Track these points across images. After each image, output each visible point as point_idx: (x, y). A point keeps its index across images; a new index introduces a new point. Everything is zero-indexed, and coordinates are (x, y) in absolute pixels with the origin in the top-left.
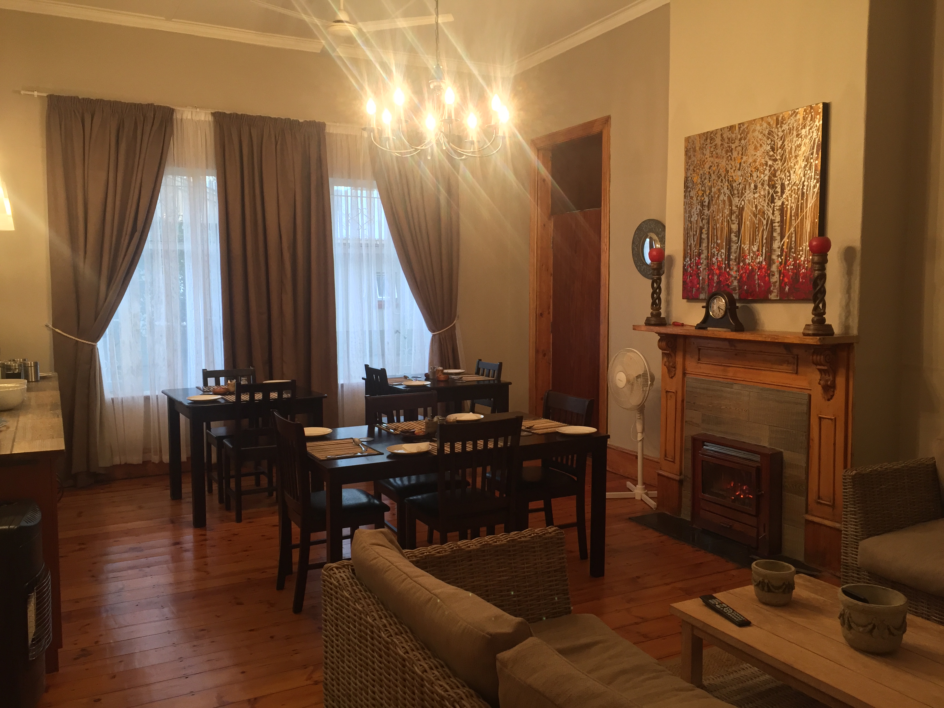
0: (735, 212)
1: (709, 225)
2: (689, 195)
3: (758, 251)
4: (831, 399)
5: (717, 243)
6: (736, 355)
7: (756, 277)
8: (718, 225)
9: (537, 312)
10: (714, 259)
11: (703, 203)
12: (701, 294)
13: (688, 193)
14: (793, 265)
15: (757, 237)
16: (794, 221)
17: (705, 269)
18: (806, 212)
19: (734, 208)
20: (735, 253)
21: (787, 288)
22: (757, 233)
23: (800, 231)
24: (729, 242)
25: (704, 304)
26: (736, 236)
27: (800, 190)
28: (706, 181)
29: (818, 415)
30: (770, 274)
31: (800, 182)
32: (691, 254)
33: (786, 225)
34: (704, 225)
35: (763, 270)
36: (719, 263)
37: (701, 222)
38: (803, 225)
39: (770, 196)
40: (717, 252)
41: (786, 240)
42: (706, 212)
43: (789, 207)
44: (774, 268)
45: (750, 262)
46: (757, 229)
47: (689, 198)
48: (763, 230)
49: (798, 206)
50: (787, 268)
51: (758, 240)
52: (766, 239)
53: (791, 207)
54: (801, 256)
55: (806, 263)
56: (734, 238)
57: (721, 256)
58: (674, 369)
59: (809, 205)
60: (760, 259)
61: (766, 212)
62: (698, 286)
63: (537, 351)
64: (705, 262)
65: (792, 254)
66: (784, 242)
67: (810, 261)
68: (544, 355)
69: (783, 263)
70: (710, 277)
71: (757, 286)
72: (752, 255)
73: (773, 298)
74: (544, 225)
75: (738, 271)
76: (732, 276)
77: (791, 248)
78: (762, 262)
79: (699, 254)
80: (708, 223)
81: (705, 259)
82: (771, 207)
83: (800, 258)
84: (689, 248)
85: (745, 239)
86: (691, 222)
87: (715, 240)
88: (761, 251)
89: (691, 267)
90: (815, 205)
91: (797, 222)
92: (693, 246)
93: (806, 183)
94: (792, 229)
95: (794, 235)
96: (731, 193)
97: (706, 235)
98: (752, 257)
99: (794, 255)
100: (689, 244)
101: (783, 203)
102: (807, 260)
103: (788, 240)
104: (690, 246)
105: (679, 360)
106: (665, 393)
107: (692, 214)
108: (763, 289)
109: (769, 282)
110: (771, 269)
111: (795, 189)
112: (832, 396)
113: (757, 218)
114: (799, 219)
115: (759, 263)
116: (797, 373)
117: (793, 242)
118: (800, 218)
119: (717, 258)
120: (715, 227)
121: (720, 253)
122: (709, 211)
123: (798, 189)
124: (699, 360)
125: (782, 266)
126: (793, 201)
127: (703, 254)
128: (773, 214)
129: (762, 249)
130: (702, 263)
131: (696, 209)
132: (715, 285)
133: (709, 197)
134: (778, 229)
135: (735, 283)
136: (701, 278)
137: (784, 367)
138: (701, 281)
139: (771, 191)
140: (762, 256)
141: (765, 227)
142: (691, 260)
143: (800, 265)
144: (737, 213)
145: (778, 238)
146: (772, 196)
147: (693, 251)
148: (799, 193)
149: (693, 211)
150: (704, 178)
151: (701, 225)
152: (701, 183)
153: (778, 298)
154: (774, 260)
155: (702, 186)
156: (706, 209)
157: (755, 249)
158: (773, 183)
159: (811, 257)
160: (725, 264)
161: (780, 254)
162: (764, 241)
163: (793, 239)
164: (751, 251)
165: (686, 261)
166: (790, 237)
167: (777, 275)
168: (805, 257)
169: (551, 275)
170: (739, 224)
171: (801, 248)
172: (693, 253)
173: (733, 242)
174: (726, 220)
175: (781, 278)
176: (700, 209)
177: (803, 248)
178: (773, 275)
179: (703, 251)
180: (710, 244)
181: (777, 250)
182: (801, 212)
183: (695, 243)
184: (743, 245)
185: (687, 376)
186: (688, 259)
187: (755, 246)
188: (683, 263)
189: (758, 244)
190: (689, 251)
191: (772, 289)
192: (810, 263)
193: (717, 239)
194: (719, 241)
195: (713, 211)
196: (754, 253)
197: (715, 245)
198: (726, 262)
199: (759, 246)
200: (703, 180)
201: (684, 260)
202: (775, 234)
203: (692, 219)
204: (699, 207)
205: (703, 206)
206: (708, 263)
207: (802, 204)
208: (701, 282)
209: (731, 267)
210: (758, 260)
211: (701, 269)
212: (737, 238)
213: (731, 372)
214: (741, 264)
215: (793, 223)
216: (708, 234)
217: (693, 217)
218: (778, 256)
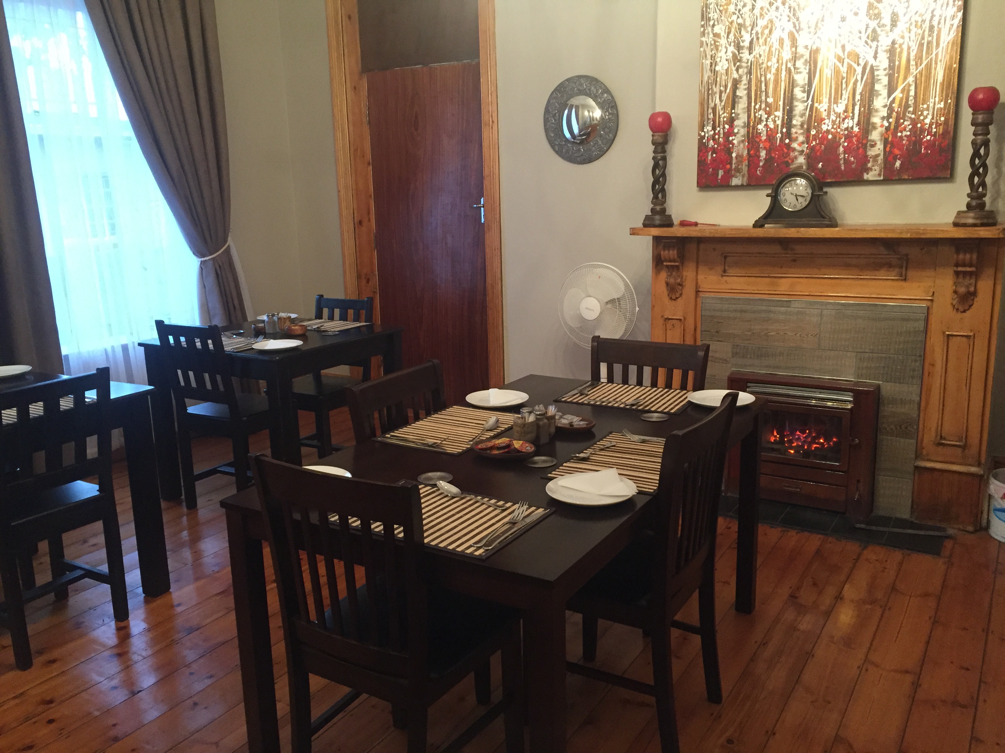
0: (802, 56)
1: (750, 74)
2: (713, 30)
3: (846, 111)
4: (968, 309)
5: (766, 102)
6: (794, 261)
7: (841, 149)
8: (769, 76)
9: (355, 221)
10: (760, 127)
11: (739, 43)
12: (734, 179)
13: (710, 29)
14: (910, 130)
15: (844, 92)
16: (914, 67)
17: (743, 141)
18: (937, 55)
19: (801, 50)
20: (802, 115)
21: (898, 164)
22: (844, 86)
23: (926, 81)
24: (790, 100)
26: (804, 92)
27: (927, 22)
28: (746, 10)
29: (944, 333)
30: (866, 144)
31: (927, 9)
32: (714, 121)
33: (898, 72)
34: (741, 77)
35: (854, 140)
36: (769, 133)
37: (735, 72)
38: (930, 73)
39: (870, 31)
40: (766, 116)
41: (898, 94)
42: (745, 55)
43: (905, 47)
44: (875, 136)
45: (830, 128)
46: (844, 81)
47: (711, 35)
48: (856, 81)
49: (921, 45)
50: (899, 134)
51: (845, 96)
52: (861, 94)
53: (909, 48)
54: (926, 117)
55: (934, 126)
56: (800, 95)
57: (775, 121)
58: (680, 287)
59: (943, 44)
60: (849, 123)
61: (861, 55)
62: (728, 166)
63: (359, 277)
64: (743, 131)
65: (910, 115)
66: (894, 99)
67: (940, 124)
68: (368, 281)
69: (892, 127)
70: (752, 152)
71: (842, 162)
72: (833, 117)
73: (871, 178)
74: (355, 88)
75: (808, 141)
76: (794, 150)
77: (907, 106)
78: (852, 128)
79: (731, 121)
81: (744, 127)
82: (871, 47)
83: (923, 120)
84: (710, 111)
85: (821, 94)
86: (715, 72)
87: (763, 98)
88: (850, 111)
89: (714, 139)
90: (953, 43)
91: (920, 68)
92: (719, 108)
93: (937, 13)
94: (911, 79)
95: (913, 88)
96: (795, 26)
97: (746, 92)
98: (834, 122)
99: (913, 116)
100: (712, 105)
101: (894, 43)
102: (937, 123)
103: (901, 95)
104: (714, 109)
105: (689, 273)
106: (661, 321)
107: (718, 60)
108: (853, 166)
109: (866, 156)
110: (869, 138)
111: (916, 22)
112: (971, 306)
113: (845, 64)
114: (923, 65)
115: (847, 129)
116: (905, 280)
117: (911, 98)
118: (925, 63)
119: (766, 125)
120: (763, 79)
121: (772, 117)
122: (752, 56)
123: (923, 21)
124: (725, 271)
125: (889, 133)
126: (913, 37)
127: (738, 119)
128: (875, 57)
129: (853, 109)
130: (737, 133)
131: (726, 52)
132: (761, 164)
133: (751, 34)
134: (885, 80)
135: (801, 160)
136: (734, 155)
137: (882, 274)
138: (734, 159)
139: (873, 24)
140: (853, 119)
141: (859, 78)
142: (714, 128)
143: (922, 130)
144: (807, 56)
145: (884, 92)
146: (874, 31)
147: (719, 116)
148: (924, 26)
149: (719, 55)
150: (742, 4)
151: (736, 76)
152: (737, 12)
153: (882, 178)
154: (874, 124)
155: (738, 17)
156: (746, 52)
157: (840, 108)
158: (876, 11)
159: (943, 119)
160: (782, 132)
161: (886, 115)
162: (858, 97)
163: (912, 93)
164: (832, 113)
165: (705, 130)
166: (906, 91)
167: (880, 146)
168: (933, 118)
170: (809, 73)
171: (925, 106)
172: (719, 118)
173: (798, 100)
174: (784, 67)
175: (888, 149)
176: (733, 52)
177: (928, 106)
178: (873, 146)
179: (739, 114)
180: (753, 104)
181: (883, 109)
182: (927, 53)
183: (723, 104)
184: (816, 105)
185: (701, 294)
186: (710, 128)
187: (839, 105)
188: (699, 135)
189: (846, 102)
190: (711, 116)
191: (869, 165)
192: (941, 127)
193: (767, 96)
194: (770, 100)
195: (760, 56)
196: (838, 115)
197: (763, 106)
198: (784, 130)
199: (847, 106)
200: (739, 7)
201: (702, 128)
202: (877, 87)
203: (717, 68)
204: (731, 49)
205: (739, 47)
206: (748, 132)
207: (929, 43)
208: (734, 161)
209: (794, 136)
210: (845, 126)
211: (735, 142)
212: (805, 95)
214: (813, 132)
215: (911, 71)
216: (749, 89)
217: (720, 64)
218: (883, 118)
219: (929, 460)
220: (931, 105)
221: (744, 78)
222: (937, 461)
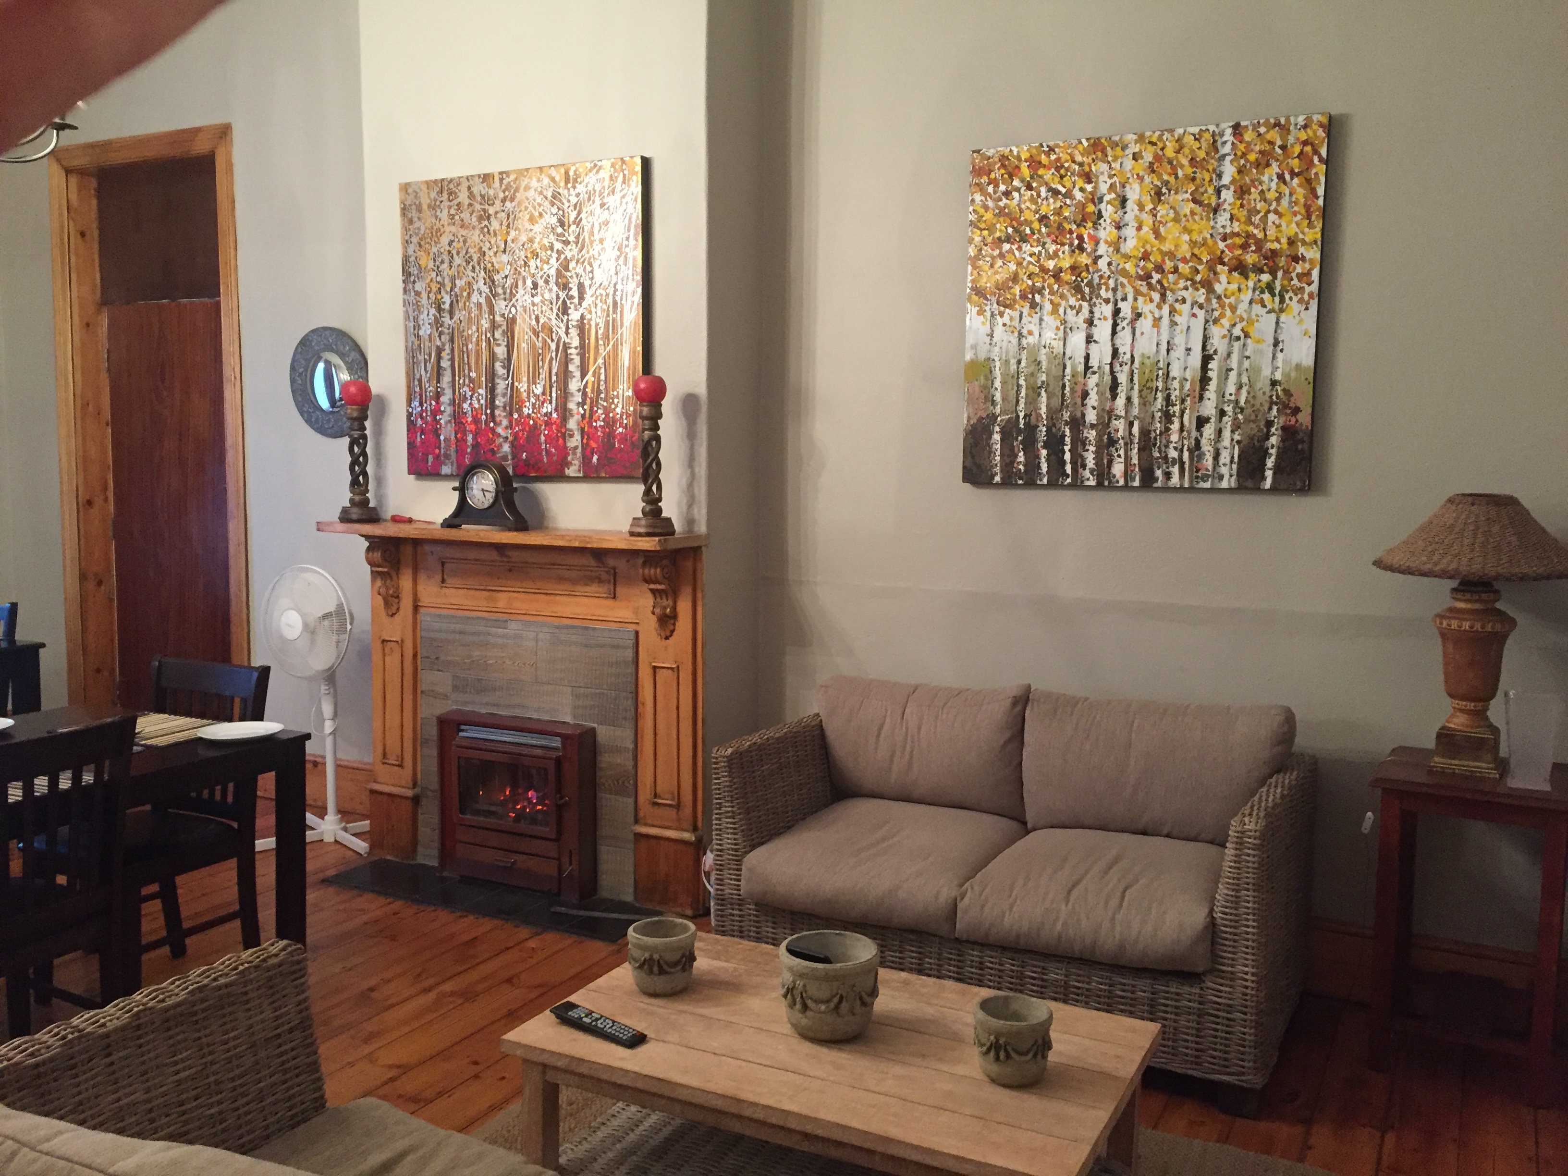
0: (500, 326)
1: (453, 343)
2: (414, 287)
3: (544, 393)
4: (671, 636)
5: (470, 377)
6: (510, 570)
7: (543, 438)
8: (470, 346)
9: (80, 499)
10: (466, 406)
11: (439, 305)
12: (443, 467)
13: (411, 285)
14: (604, 420)
15: (541, 371)
16: (603, 347)
17: (450, 421)
18: (622, 334)
19: (498, 318)
20: (504, 395)
21: (595, 458)
22: (541, 363)
23: (614, 364)
24: (492, 376)
25: (457, 484)
26: (504, 367)
27: (611, 297)
28: (445, 266)
29: (651, 663)
30: (565, 434)
31: (610, 283)
32: (421, 395)
33: (589, 353)
34: (444, 345)
35: (554, 427)
36: (474, 413)
37: (438, 339)
38: (617, 355)
39: (560, 302)
40: (470, 393)
41: (589, 377)
42: (447, 320)
43: (593, 323)
44: (572, 424)
45: (530, 412)
46: (540, 358)
47: (413, 294)
48: (551, 359)
49: (607, 322)
50: (594, 424)
51: (542, 376)
52: (557, 374)
53: (597, 325)
54: (616, 406)
55: (624, 417)
56: (500, 370)
57: (479, 401)
58: (396, 600)
59: (626, 323)
60: (548, 408)
61: (554, 330)
62: (437, 451)
63: (83, 577)
64: (449, 410)
65: (602, 402)
66: (587, 382)
67: (630, 415)
68: (100, 583)
69: (587, 415)
70: (459, 436)
71: (544, 453)
72: (533, 400)
73: (572, 475)
74: (88, 325)
75: (510, 426)
76: (499, 435)
77: (599, 392)
78: (551, 413)
79: (438, 396)
80: (452, 341)
81: (449, 405)
82: (562, 321)
83: (614, 409)
84: (416, 383)
85: (519, 374)
86: (418, 337)
87: (466, 371)
88: (548, 394)
89: (422, 417)
90: (635, 323)
91: (608, 349)
92: (424, 379)
93: (619, 287)
94: (600, 361)
95: (603, 371)
96: (491, 291)
97: (449, 363)
98: (534, 405)
99: (605, 404)
100: (418, 376)
101: (583, 317)
102: (627, 413)
103: (593, 379)
104: (420, 380)
105: (406, 582)
106: (379, 645)
107: (421, 323)
108: (555, 458)
109: (566, 448)
110: (568, 426)
111: (601, 295)
112: (673, 631)
113: (540, 339)
114: (611, 345)
115: (546, 415)
116: (614, 597)
117: (602, 383)
118: (612, 343)
119: (471, 404)
120: (465, 349)
121: (476, 394)
122: (453, 321)
123: (607, 295)
124: (443, 581)
125: (585, 422)
126: (599, 314)
127: (444, 394)
128: (567, 333)
129: (551, 392)
130: (444, 411)
131: (428, 315)
132: (469, 450)
133: (451, 295)
134: (577, 360)
135: (506, 448)
136: (442, 438)
137: (594, 588)
138: (442, 442)
139: (562, 295)
140: (551, 403)
141: (554, 355)
142: (421, 405)
143: (614, 421)
144: (504, 327)
145: (577, 374)
146: (564, 302)
147: (426, 389)
148: (608, 301)
149: (422, 317)
150: (440, 260)
151: (439, 343)
152: (435, 269)
153: (581, 475)
154: (571, 410)
155: (437, 275)
156: (447, 315)
157: (538, 390)
158: (564, 280)
159: (632, 409)
160: (486, 414)
161: (580, 401)
162: (554, 378)
163: (603, 377)
164: (532, 395)
165: (413, 406)
166: (596, 374)
167: (577, 436)
168: (623, 408)
169: (108, 425)
170: (507, 346)
171: (615, 393)
172: (426, 392)
173: (499, 377)
174: (484, 337)
175: (585, 441)
176: (434, 315)
177: (618, 392)
178: (571, 436)
179: (444, 389)
180: (457, 378)
181: (576, 393)
182: (613, 332)
183: (428, 375)
184: (516, 384)
185: (422, 610)
186: (417, 404)
187: (538, 386)
188: (408, 411)
189: (543, 383)
190: (417, 389)
191: (569, 458)
192: (631, 418)
193: (470, 370)
194: (473, 375)
195: (461, 321)
196: (537, 397)
197: (467, 381)
198: (488, 411)
199: (544, 386)
200: (437, 263)
201: (409, 404)
202: (571, 368)
203: (421, 333)
204: (433, 311)
205: (439, 309)
206: (454, 411)
207: (614, 320)
208: (443, 445)
209: (498, 419)
210: (545, 410)
211: (442, 422)
212: (505, 372)
213: (502, 601)
214: (516, 416)
215: (600, 351)
216: (452, 360)
217: (423, 328)
218: (578, 404)
219: (646, 825)
220: (621, 392)
221: (447, 347)
222: (653, 826)
